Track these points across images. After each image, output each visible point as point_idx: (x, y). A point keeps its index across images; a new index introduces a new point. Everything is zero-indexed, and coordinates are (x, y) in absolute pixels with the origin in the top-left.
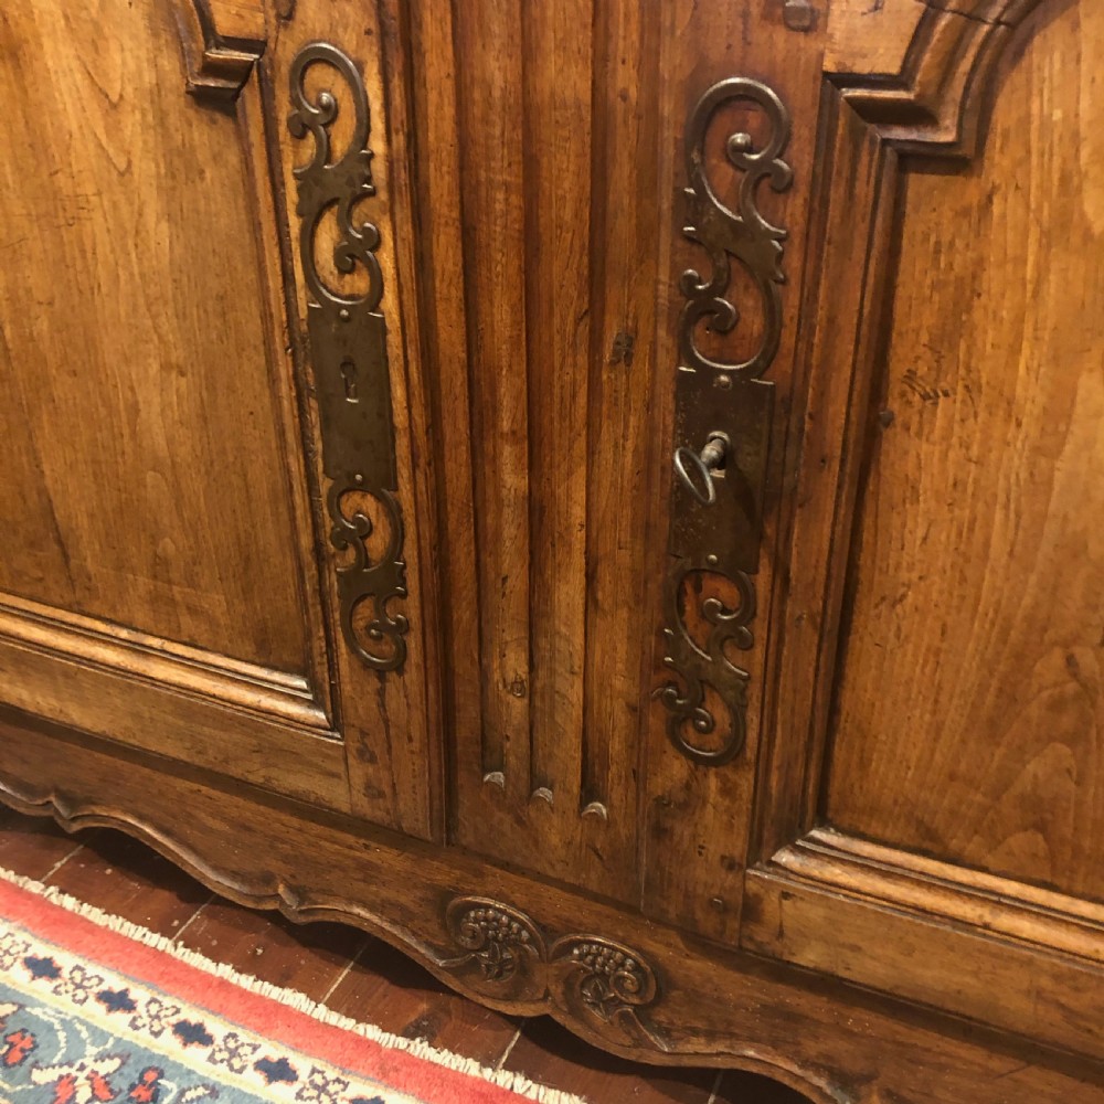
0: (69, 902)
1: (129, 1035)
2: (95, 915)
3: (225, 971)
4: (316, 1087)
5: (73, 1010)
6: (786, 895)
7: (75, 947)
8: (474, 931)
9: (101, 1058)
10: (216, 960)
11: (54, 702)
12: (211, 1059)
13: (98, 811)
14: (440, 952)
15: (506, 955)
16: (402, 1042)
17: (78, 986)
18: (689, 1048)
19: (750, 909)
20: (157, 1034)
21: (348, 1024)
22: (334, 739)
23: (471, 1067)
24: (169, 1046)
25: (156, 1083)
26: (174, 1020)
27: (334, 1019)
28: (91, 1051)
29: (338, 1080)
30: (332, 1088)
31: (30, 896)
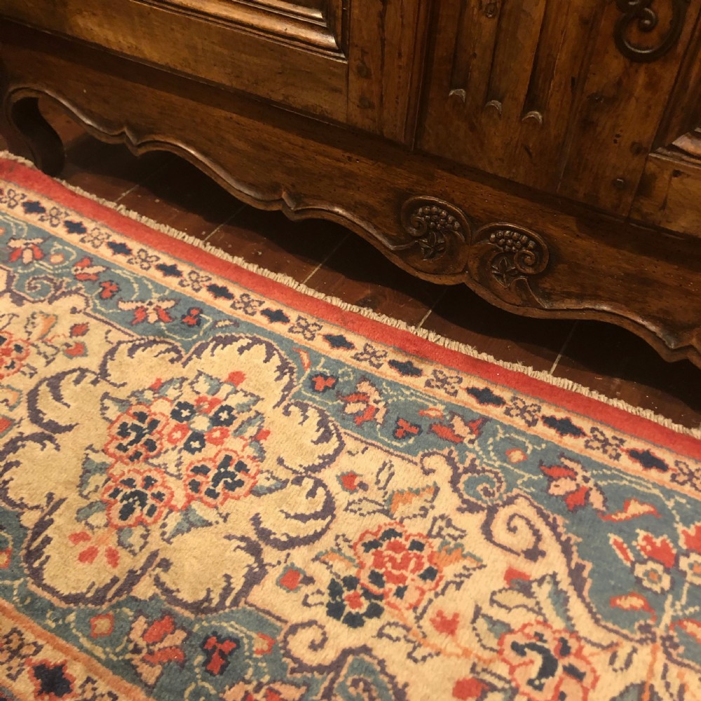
0: (134, 215)
1: (179, 289)
2: (152, 224)
3: (238, 261)
4: (301, 327)
5: (143, 273)
6: (676, 173)
7: (139, 239)
8: (420, 222)
9: (162, 299)
10: (233, 254)
11: (131, 40)
12: (233, 306)
13: (158, 138)
14: (392, 240)
15: (441, 241)
16: (355, 309)
17: (143, 260)
18: (564, 306)
19: (645, 186)
20: (197, 290)
21: (321, 296)
22: (341, 59)
23: (402, 325)
24: (204, 296)
25: (197, 316)
26: (207, 283)
27: (311, 292)
28: (155, 295)
29: (315, 324)
30: (311, 328)
31: (108, 209)
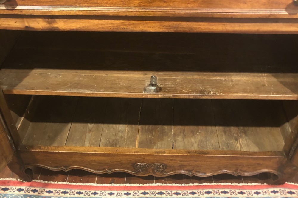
3: (78, 184)
13: (72, 167)
14: (133, 171)
16: (110, 185)
21: (101, 185)
23: (122, 185)
